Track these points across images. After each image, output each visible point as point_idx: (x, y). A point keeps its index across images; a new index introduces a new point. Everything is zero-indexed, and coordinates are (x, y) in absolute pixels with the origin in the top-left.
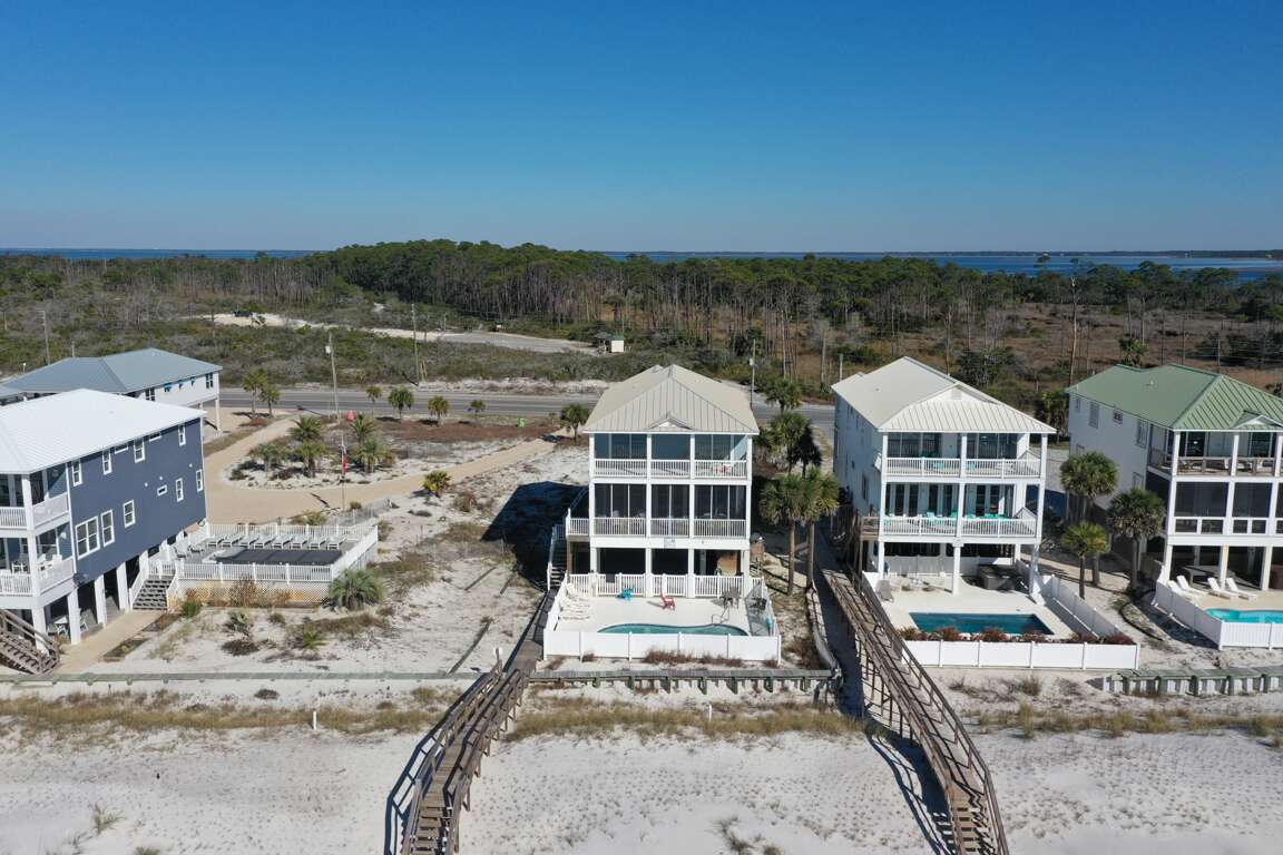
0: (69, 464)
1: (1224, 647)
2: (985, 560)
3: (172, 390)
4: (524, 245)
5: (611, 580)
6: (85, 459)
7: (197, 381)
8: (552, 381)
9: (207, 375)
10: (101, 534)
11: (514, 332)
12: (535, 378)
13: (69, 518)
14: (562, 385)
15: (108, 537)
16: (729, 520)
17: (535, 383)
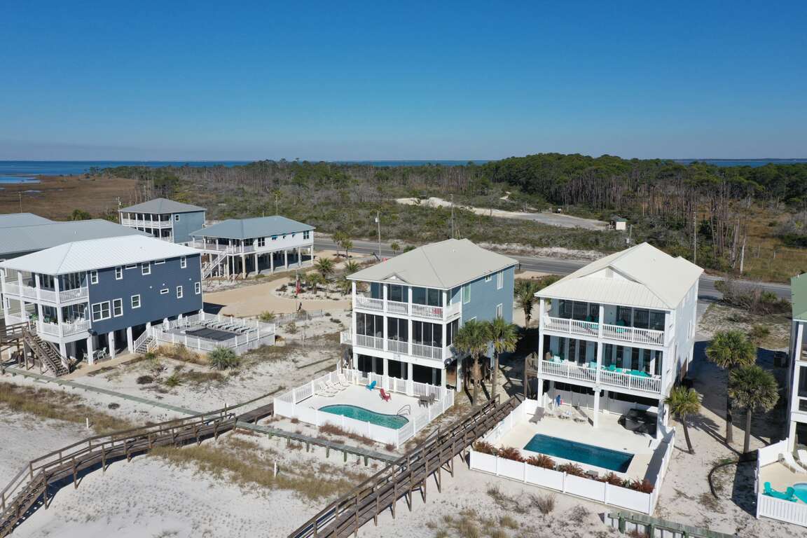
0: (89, 272)
1: (761, 516)
2: (641, 406)
3: (277, 239)
4: (603, 156)
5: (365, 376)
6: (100, 271)
7: (297, 235)
8: (533, 247)
9: (304, 232)
10: (112, 311)
11: (567, 214)
12: (524, 245)
13: (88, 300)
14: (538, 250)
15: (118, 311)
16: (432, 347)
17: (522, 248)
